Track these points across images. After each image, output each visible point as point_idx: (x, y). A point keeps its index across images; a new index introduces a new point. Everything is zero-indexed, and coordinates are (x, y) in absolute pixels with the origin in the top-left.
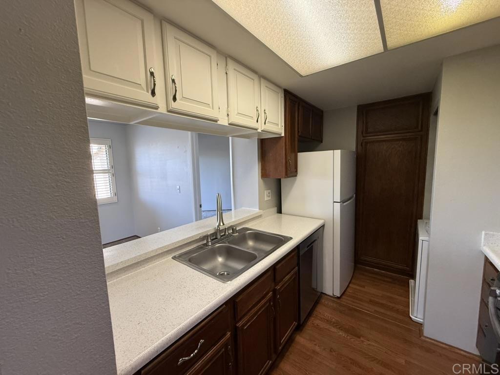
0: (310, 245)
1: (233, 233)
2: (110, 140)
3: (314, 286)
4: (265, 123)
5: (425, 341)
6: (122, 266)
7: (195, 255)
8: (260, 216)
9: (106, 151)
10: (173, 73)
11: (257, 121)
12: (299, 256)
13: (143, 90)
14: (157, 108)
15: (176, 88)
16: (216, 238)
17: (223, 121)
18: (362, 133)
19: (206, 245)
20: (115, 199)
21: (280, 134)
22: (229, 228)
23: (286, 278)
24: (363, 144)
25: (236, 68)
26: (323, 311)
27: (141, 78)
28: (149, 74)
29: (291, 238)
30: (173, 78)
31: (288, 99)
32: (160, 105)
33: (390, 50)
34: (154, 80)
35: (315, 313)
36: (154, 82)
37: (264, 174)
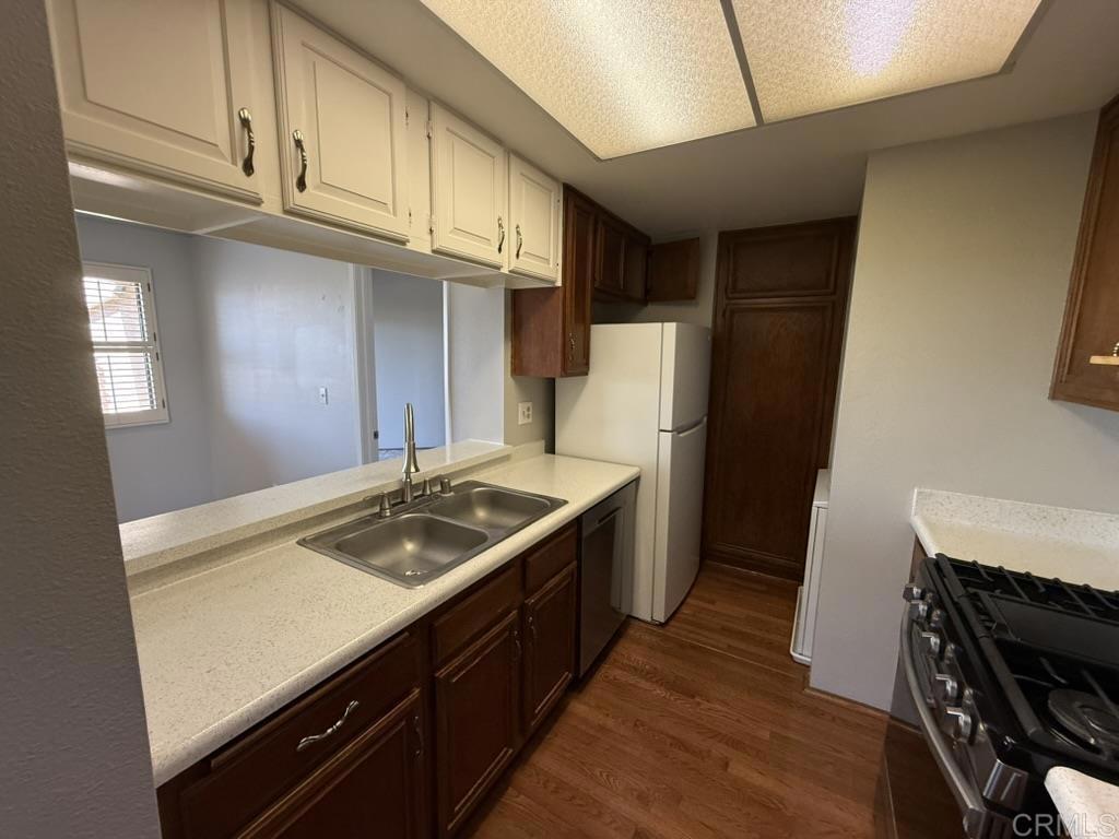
0: (608, 515)
1: (442, 491)
2: (149, 270)
3: (614, 603)
4: (518, 255)
5: (813, 697)
6: (171, 560)
7: (350, 536)
8: (505, 459)
9: (139, 297)
10: (299, 125)
11: (500, 250)
12: (579, 540)
13: (222, 156)
14: (258, 202)
15: (303, 160)
16: (403, 502)
17: (420, 244)
18: (726, 290)
19: (379, 515)
20: (164, 416)
21: (554, 282)
22: (433, 481)
23: (550, 582)
24: (728, 314)
25: (451, 128)
26: (630, 652)
27: (219, 130)
28: (237, 121)
29: (566, 502)
30: (300, 136)
31: (571, 206)
32: (264, 196)
33: (769, 124)
34: (250, 137)
35: (613, 655)
36: (251, 142)
37: (518, 368)
